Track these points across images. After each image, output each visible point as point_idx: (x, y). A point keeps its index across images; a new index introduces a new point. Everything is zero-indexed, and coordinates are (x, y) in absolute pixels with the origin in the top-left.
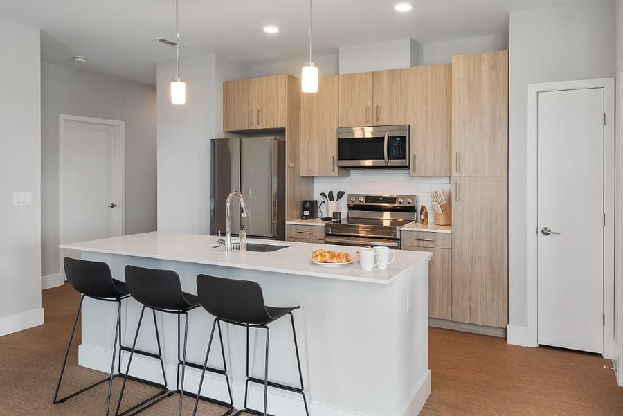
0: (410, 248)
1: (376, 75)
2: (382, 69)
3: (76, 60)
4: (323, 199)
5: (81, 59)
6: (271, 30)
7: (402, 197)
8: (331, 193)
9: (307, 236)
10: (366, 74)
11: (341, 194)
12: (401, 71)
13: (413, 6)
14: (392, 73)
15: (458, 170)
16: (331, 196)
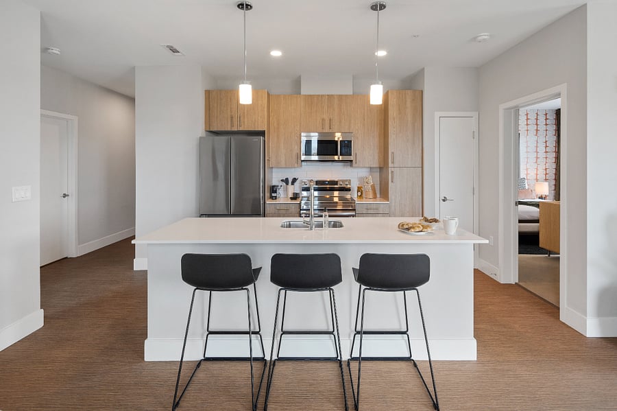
0: (362, 215)
1: (330, 97)
2: (333, 94)
3: (50, 51)
4: (281, 183)
5: (56, 51)
6: (276, 53)
7: (343, 181)
8: (287, 179)
9: (284, 212)
10: (322, 96)
11: (294, 180)
12: (346, 96)
13: (388, 52)
14: (340, 97)
15: (393, 163)
16: (286, 181)
